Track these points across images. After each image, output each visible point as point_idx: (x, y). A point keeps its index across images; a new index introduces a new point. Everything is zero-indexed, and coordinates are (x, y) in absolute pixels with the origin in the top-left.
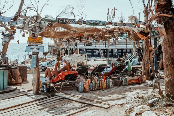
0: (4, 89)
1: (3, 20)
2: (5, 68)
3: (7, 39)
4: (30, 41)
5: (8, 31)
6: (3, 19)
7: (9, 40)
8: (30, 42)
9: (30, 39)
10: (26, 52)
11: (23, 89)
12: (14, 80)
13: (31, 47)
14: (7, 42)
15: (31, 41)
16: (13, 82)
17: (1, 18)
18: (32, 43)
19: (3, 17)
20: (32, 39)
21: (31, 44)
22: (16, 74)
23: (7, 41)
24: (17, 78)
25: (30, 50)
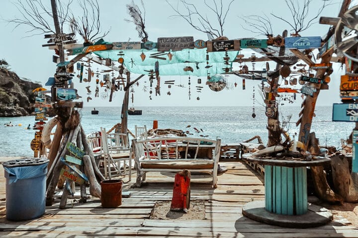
0: (295, 213)
1: (301, 45)
2: (294, 161)
3: (312, 89)
4: (346, 87)
5: (314, 69)
6: (302, 43)
7: (315, 91)
8: (346, 91)
9: (346, 81)
10: (333, 121)
11: (350, 224)
12: (332, 192)
13: (350, 106)
14: (312, 96)
15: (350, 86)
16: (329, 195)
17: (298, 42)
18: (353, 93)
19: (301, 39)
20: (353, 82)
21: (350, 95)
22: (340, 177)
23: (312, 94)
24: (344, 188)
25: (347, 115)
